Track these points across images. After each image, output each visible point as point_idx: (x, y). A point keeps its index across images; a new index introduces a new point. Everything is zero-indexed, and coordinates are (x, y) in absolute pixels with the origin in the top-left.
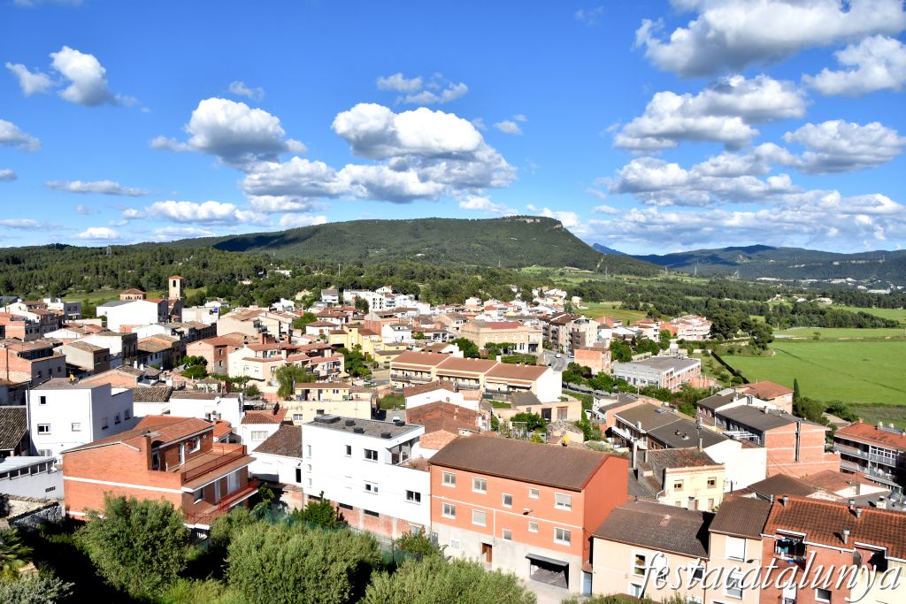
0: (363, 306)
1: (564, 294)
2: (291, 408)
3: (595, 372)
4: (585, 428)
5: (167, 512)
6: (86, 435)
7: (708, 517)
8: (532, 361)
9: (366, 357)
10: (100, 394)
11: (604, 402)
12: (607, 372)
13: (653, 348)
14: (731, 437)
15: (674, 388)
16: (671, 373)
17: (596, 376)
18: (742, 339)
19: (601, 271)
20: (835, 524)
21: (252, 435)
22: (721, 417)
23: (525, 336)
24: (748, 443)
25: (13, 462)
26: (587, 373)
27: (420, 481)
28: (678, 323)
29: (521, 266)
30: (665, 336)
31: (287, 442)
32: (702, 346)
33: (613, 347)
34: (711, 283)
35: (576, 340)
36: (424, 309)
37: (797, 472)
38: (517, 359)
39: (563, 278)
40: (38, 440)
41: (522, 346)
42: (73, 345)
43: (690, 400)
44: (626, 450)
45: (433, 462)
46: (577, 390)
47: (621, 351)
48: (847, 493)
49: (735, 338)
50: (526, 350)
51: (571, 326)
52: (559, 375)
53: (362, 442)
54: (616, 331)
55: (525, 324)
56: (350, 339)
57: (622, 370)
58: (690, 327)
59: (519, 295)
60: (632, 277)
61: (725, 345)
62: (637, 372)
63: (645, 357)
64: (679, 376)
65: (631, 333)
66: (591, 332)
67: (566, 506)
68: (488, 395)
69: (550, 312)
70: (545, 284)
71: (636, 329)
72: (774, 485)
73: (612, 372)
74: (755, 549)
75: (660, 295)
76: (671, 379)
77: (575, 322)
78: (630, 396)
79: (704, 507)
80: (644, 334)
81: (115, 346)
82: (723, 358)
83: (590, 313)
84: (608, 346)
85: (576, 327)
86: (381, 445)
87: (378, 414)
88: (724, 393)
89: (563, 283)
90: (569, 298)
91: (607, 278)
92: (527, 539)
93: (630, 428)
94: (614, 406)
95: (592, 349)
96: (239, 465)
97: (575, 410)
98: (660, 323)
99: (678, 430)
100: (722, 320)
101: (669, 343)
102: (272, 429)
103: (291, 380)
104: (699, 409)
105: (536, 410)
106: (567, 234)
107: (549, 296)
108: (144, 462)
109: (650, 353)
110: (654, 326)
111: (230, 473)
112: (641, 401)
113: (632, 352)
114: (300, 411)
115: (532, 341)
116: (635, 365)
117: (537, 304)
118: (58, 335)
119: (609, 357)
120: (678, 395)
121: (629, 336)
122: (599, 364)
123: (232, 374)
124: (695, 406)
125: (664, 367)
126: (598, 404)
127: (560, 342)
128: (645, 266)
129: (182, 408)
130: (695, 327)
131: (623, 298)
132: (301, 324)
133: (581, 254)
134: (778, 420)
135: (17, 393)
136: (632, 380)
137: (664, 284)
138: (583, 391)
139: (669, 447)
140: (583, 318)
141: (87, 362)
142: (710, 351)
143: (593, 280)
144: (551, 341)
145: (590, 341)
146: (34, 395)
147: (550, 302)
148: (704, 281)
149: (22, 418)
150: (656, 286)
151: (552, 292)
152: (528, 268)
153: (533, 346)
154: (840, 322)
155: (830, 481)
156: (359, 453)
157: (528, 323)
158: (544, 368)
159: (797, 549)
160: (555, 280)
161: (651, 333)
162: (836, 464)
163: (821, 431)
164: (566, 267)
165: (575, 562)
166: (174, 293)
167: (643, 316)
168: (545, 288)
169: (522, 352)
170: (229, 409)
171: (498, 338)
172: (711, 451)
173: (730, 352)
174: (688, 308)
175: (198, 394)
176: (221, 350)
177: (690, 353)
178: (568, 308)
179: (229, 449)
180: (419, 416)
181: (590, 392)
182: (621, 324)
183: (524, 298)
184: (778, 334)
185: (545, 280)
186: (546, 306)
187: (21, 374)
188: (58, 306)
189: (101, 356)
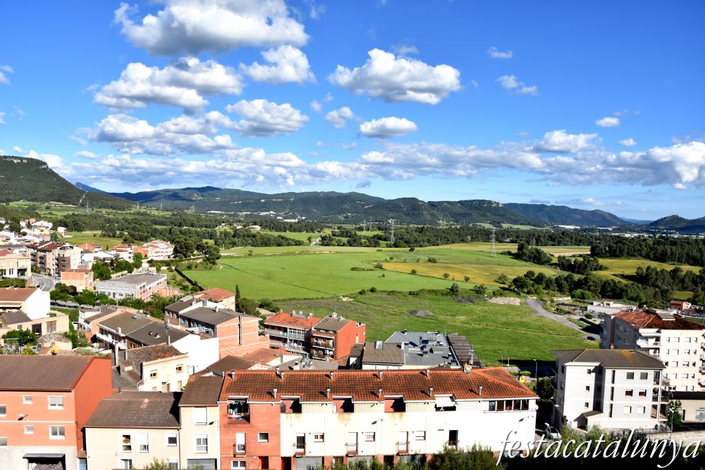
1: (50, 225)
3: (79, 290)
4: (73, 338)
7: (177, 396)
8: (21, 284)
11: (88, 315)
12: (91, 289)
13: (128, 267)
14: (192, 332)
15: (146, 298)
16: (144, 286)
17: (81, 293)
18: (197, 258)
19: (83, 205)
20: (266, 386)
22: (184, 318)
23: (14, 263)
24: (204, 336)
26: (73, 292)
28: (148, 247)
29: (8, 201)
30: (138, 258)
32: (167, 264)
33: (95, 268)
34: (173, 215)
35: (62, 264)
37: (240, 352)
38: (7, 283)
39: (48, 211)
41: (11, 271)
43: (159, 307)
44: (110, 351)
46: (65, 306)
47: (102, 271)
48: (275, 362)
49: (192, 257)
50: (15, 275)
51: (57, 252)
52: (48, 294)
54: (96, 255)
55: (14, 252)
57: (103, 287)
58: (157, 250)
59: (7, 226)
60: (110, 210)
61: (186, 263)
62: (116, 287)
63: (122, 275)
64: (150, 288)
65: (110, 256)
66: (75, 256)
67: (59, 406)
69: (38, 241)
70: (32, 217)
71: (114, 252)
72: (226, 364)
73: (95, 288)
74: (214, 413)
75: (133, 225)
76: (144, 292)
77: (61, 249)
78: (110, 307)
79: (175, 388)
80: (120, 257)
82: (184, 273)
83: (74, 240)
84: (90, 267)
85: (62, 253)
88: (185, 299)
89: (49, 216)
90: (54, 228)
91: (88, 211)
92: (22, 440)
93: (111, 333)
94: (98, 316)
95: (76, 271)
97: (63, 324)
98: (133, 247)
99: (151, 331)
100: (182, 244)
101: (141, 263)
104: (166, 313)
105: (27, 326)
106: (51, 174)
107: (36, 227)
109: (126, 272)
110: (129, 250)
112: (120, 311)
113: (111, 271)
115: (20, 267)
116: (114, 282)
117: (25, 234)
119: (92, 278)
120: (150, 304)
121: (108, 259)
122: (83, 283)
124: (164, 311)
125: (137, 282)
126: (82, 317)
127: (48, 266)
128: (120, 202)
130: (162, 250)
131: (102, 228)
133: (65, 191)
134: (226, 316)
136: (112, 294)
137: (137, 217)
138: (70, 307)
139: (145, 345)
140: (67, 245)
142: (173, 268)
143: (76, 213)
144: (39, 265)
145: (75, 264)
147: (37, 232)
148: (168, 214)
150: (130, 217)
151: (38, 224)
152: (16, 202)
153: (22, 271)
154: (266, 242)
155: (263, 356)
157: (16, 251)
158: (33, 289)
159: (243, 408)
160: (42, 213)
161: (126, 256)
162: (267, 343)
163: (255, 321)
164: (51, 202)
165: (70, 452)
167: (119, 242)
168: (32, 220)
169: (12, 276)
172: (177, 345)
173: (189, 268)
174: (155, 234)
177: (158, 270)
178: (54, 237)
181: (76, 307)
182: (101, 249)
183: (11, 229)
184: (223, 252)
185: (32, 213)
186: (33, 236)
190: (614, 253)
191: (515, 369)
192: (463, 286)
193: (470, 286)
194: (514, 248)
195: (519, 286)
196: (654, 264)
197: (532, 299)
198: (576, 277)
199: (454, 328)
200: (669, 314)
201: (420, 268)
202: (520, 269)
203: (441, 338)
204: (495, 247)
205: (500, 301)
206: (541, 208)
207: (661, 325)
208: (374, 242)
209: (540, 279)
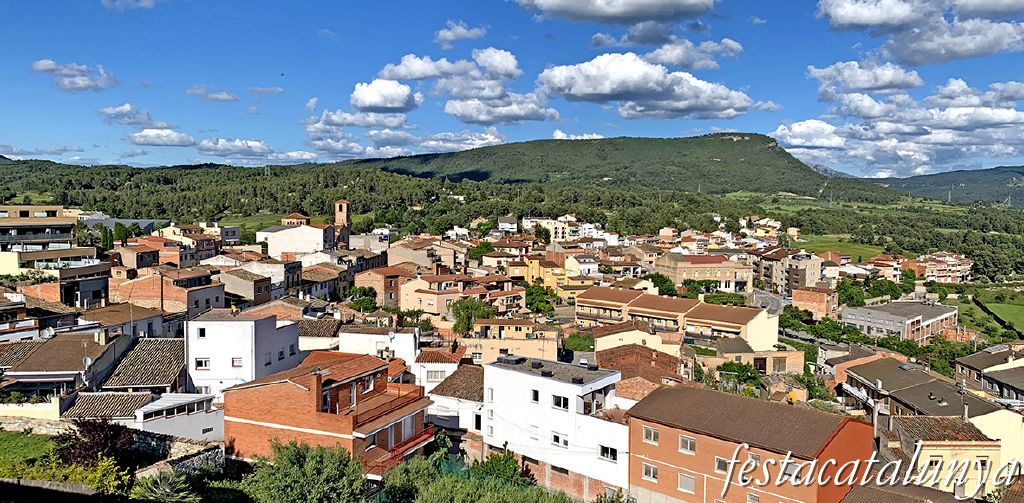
0: (543, 235)
1: (778, 225)
2: (470, 346)
3: (818, 316)
4: (806, 382)
6: (248, 373)
8: (740, 301)
9: (548, 292)
10: (264, 327)
11: (832, 354)
12: (833, 316)
13: (893, 290)
14: (1008, 407)
15: (922, 341)
16: (918, 322)
17: (820, 322)
18: (1020, 283)
19: (824, 197)
21: (426, 375)
22: (991, 380)
23: (728, 274)
25: (169, 399)
26: (808, 319)
27: (617, 436)
28: (926, 261)
29: (725, 191)
30: (909, 277)
31: (468, 383)
32: (959, 290)
33: (840, 287)
34: (971, 212)
35: (795, 278)
36: (613, 240)
38: (725, 299)
39: (776, 206)
40: (197, 377)
41: (727, 285)
42: (230, 272)
43: (947, 357)
44: (862, 413)
45: (630, 414)
46: (797, 337)
47: (850, 293)
49: (1006, 282)
50: (731, 289)
51: (788, 261)
52: (775, 320)
53: (550, 387)
54: (843, 269)
55: (731, 259)
56: (532, 271)
57: (852, 317)
58: (943, 267)
59: (722, 225)
60: (862, 205)
61: (992, 290)
62: (872, 319)
63: (882, 302)
64: (928, 326)
65: (864, 272)
66: (812, 270)
68: (690, 339)
69: (760, 245)
70: (754, 213)
71: (869, 267)
73: (840, 317)
75: (901, 227)
76: (918, 330)
77: (793, 258)
78: (864, 347)
80: (880, 273)
81: (277, 274)
82: (989, 306)
83: (810, 246)
84: (833, 286)
85: (794, 263)
86: (572, 392)
87: (565, 355)
88: (994, 350)
89: (777, 212)
90: (784, 228)
91: (831, 205)
93: (866, 387)
94: (846, 359)
95: (814, 289)
96: (416, 408)
97: (795, 362)
98: (901, 261)
99: (932, 392)
100: (987, 258)
101: (914, 285)
102: (450, 368)
103: (469, 316)
104: (959, 367)
105: (747, 359)
106: (782, 154)
107: (759, 226)
108: (312, 402)
109: (888, 297)
110: (895, 264)
111: (406, 418)
112: (879, 354)
113: (865, 294)
114: (484, 350)
115: (738, 279)
116: (870, 311)
117: (744, 236)
118: (217, 261)
119: (836, 300)
120: (928, 349)
121: (861, 276)
122: (820, 309)
123: (403, 309)
124: (953, 365)
125: (907, 315)
126: (823, 356)
127: (774, 281)
128: (882, 192)
129: (352, 343)
130: (950, 267)
131: (852, 230)
132: (476, 254)
133: (803, 176)
135: (175, 325)
136: (866, 329)
137: (907, 214)
138: (803, 340)
139: (920, 413)
140: (803, 252)
141: (248, 294)
142: (970, 297)
143: (814, 208)
144: (762, 278)
145: (812, 280)
146: (193, 327)
147: (761, 233)
148: (961, 211)
149: (180, 351)
150: (894, 215)
151: (762, 222)
152: (733, 194)
153: (741, 285)
156: (546, 399)
157: (734, 258)
158: (755, 312)
160: (768, 207)
161: (890, 273)
164: (780, 193)
166: (341, 218)
167: (879, 251)
168: (754, 218)
169: (728, 290)
170: (403, 346)
171: (698, 274)
172: (980, 422)
173: (1000, 299)
174: (937, 243)
175: (369, 329)
176: (392, 281)
177: (942, 299)
178: (782, 240)
179: (404, 391)
180: (611, 359)
181: (812, 341)
182: (850, 261)
183: (728, 229)
185: (755, 209)
186: (756, 238)
187: (176, 304)
188: (214, 231)
189: (263, 287)
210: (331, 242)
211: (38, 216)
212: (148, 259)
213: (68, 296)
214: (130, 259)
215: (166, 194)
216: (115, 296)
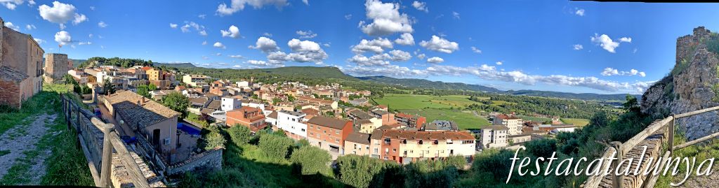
0: (292, 86)
2: (275, 107)
4: (342, 115)
5: (247, 128)
6: (232, 108)
7: (370, 135)
8: (331, 99)
9: (293, 97)
10: (235, 100)
11: (347, 109)
12: (348, 102)
14: (375, 117)
15: (363, 106)
16: (362, 103)
17: (346, 103)
18: (378, 96)
20: (397, 135)
21: (266, 113)
22: (373, 112)
23: (329, 94)
24: (378, 118)
25: (217, 112)
26: (344, 103)
27: (305, 126)
28: (364, 92)
29: (329, 78)
30: (361, 95)
31: (274, 115)
32: (369, 97)
34: (371, 83)
35: (341, 95)
36: (306, 87)
37: (388, 124)
38: (327, 99)
39: (338, 81)
40: (223, 108)
41: (329, 96)
42: (231, 90)
43: (366, 109)
44: (352, 120)
45: (308, 122)
46: (341, 106)
47: (351, 98)
48: (399, 128)
49: (376, 96)
51: (340, 92)
52: (337, 103)
53: (291, 117)
55: (330, 91)
56: (289, 93)
57: (352, 102)
58: (366, 93)
60: (355, 82)
62: (355, 103)
63: (356, 99)
64: (364, 103)
66: (344, 93)
67: (338, 133)
68: (321, 107)
71: (354, 93)
72: (384, 127)
74: (380, 141)
75: (360, 86)
78: (353, 108)
79: (369, 133)
80: (356, 94)
81: (239, 90)
82: (373, 100)
83: (344, 89)
84: (348, 96)
86: (296, 118)
87: (295, 110)
88: (373, 107)
90: (340, 85)
91: (348, 81)
92: (331, 141)
93: (353, 115)
94: (350, 110)
95: (345, 97)
96: (263, 119)
97: (341, 111)
98: (360, 92)
99: (364, 115)
100: (373, 92)
102: (271, 112)
103: (276, 102)
104: (368, 111)
105: (332, 110)
106: (340, 71)
107: (335, 85)
108: (243, 116)
109: (358, 98)
111: (261, 121)
112: (355, 109)
113: (354, 98)
114: (278, 109)
116: (354, 101)
117: (332, 87)
118: (228, 87)
119: (348, 99)
120: (364, 108)
121: (353, 95)
122: (346, 101)
123: (263, 99)
125: (361, 101)
127: (337, 95)
128: (358, 79)
129: (252, 105)
130: (368, 93)
131: (352, 86)
132: (278, 89)
133: (343, 76)
134: (385, 113)
135: (220, 98)
137: (361, 83)
139: (362, 119)
141: (233, 93)
142: (371, 98)
143: (345, 82)
144: (335, 95)
145: (344, 95)
146: (223, 99)
149: (220, 103)
150: (359, 84)
152: (331, 78)
153: (331, 96)
154: (398, 93)
155: (395, 125)
156: (291, 119)
158: (334, 101)
159: (389, 140)
161: (358, 94)
162: (396, 122)
163: (393, 115)
164: (339, 78)
165: (340, 146)
166: (252, 80)
167: (356, 90)
168: (334, 83)
170: (262, 106)
171: (324, 94)
172: (371, 120)
173: (375, 98)
174: (366, 89)
175: (255, 102)
176: (261, 93)
177: (366, 99)
178: (340, 88)
179: (261, 115)
180: (305, 111)
181: (344, 107)
182: (351, 92)
183: (329, 85)
184: (385, 95)
185: (335, 81)
186: (334, 87)
187: (220, 94)
188: (228, 81)
189: (236, 92)
190: (496, 99)
191: (469, 131)
192: (454, 107)
193: (456, 107)
194: (470, 97)
195: (471, 107)
196: (507, 103)
197: (474, 111)
198: (487, 106)
199: (452, 119)
200: (510, 115)
201: (442, 102)
202: (471, 103)
203: (448, 122)
204: (464, 96)
205: (465, 112)
206: (478, 86)
207: (508, 118)
208: (429, 93)
209: (476, 106)
210: (250, 85)
211: (200, 77)
212: (217, 85)
213: (203, 91)
214: (213, 85)
215: (221, 74)
216: (210, 92)
